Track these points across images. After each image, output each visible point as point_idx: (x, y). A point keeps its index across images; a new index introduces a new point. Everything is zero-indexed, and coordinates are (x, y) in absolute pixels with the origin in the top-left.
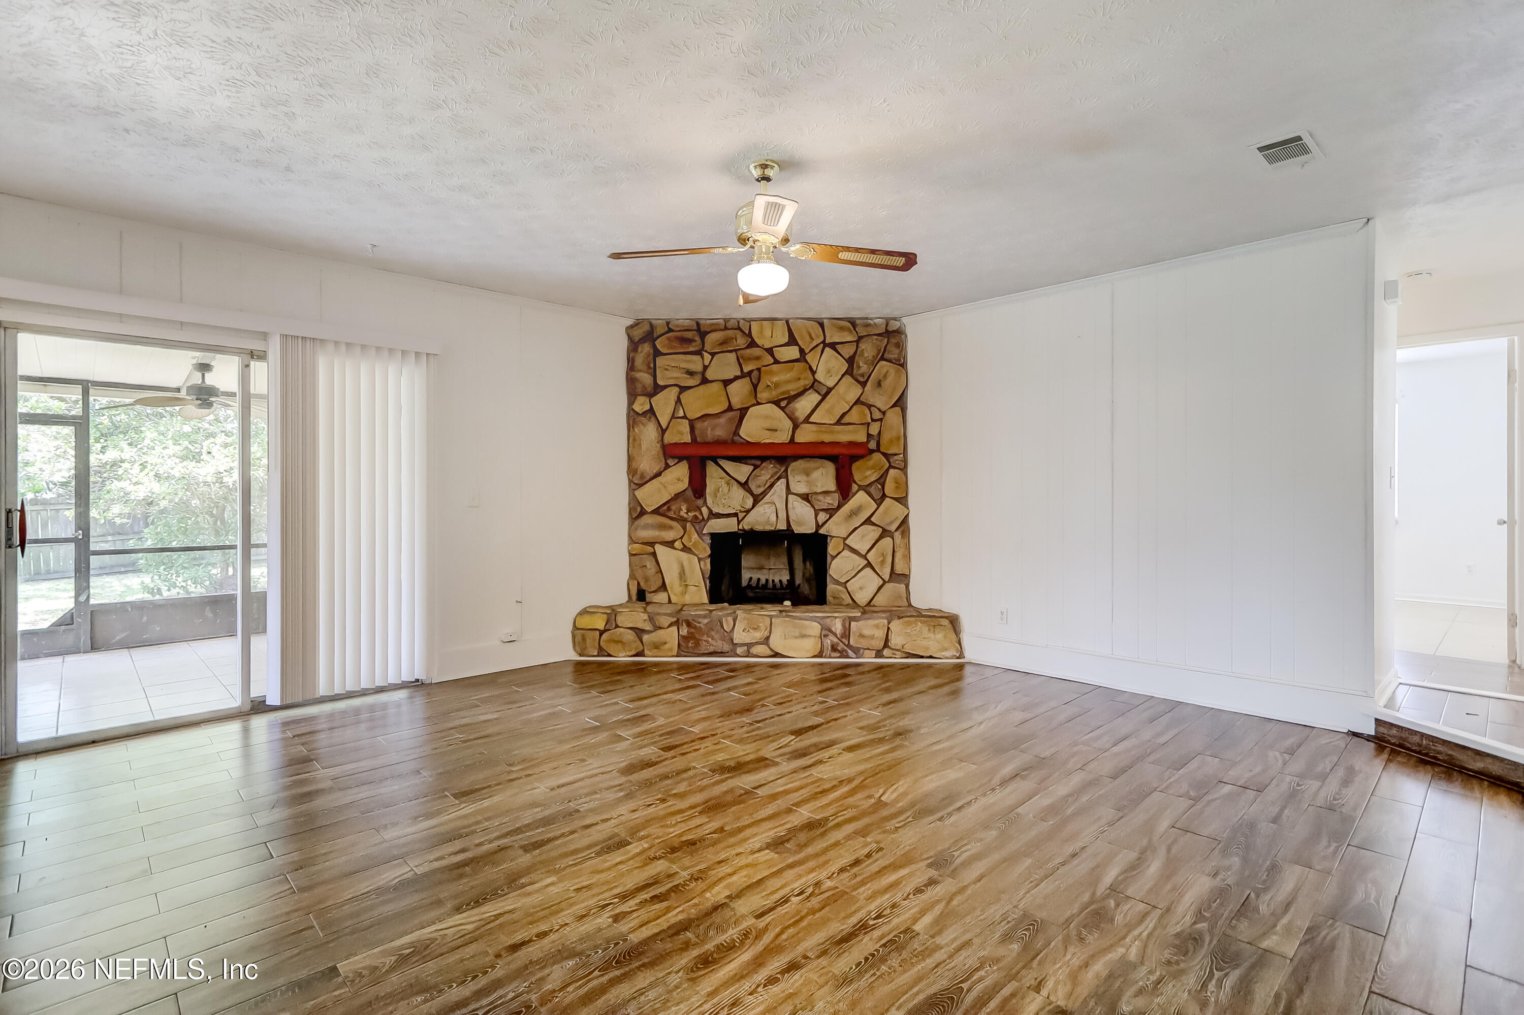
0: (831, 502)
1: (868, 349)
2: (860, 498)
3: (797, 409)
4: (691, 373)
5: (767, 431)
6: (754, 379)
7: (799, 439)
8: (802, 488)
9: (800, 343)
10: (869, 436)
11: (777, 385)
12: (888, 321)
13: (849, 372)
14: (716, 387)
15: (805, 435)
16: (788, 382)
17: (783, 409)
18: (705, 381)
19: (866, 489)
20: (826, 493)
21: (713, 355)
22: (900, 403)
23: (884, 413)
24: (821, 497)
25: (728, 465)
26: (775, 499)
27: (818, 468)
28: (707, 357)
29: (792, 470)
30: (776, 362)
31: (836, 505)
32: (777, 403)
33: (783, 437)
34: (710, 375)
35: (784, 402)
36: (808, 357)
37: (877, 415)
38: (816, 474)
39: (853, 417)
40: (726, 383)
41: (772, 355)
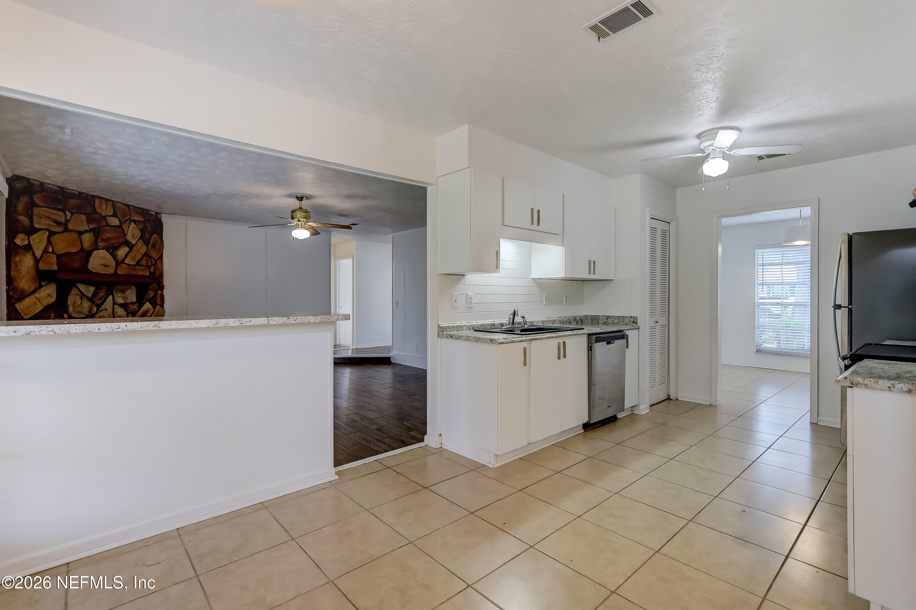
0: (135, 308)
1: (149, 227)
2: (147, 305)
3: (117, 255)
4: (58, 223)
5: (103, 267)
6: (96, 232)
7: (120, 272)
8: (121, 301)
9: (119, 216)
10: (150, 272)
11: (108, 239)
12: (157, 213)
13: (141, 238)
14: (75, 236)
15: (122, 270)
16: (114, 238)
17: (110, 253)
18: (66, 230)
19: (150, 301)
20: (133, 303)
21: (72, 214)
22: (161, 257)
23: (156, 261)
24: (130, 306)
25: (82, 287)
26: (108, 307)
27: (128, 289)
28: (69, 214)
29: (116, 291)
30: (108, 225)
31: (137, 309)
32: (107, 249)
33: (111, 271)
34: (70, 226)
35: (112, 250)
36: (123, 226)
37: (153, 262)
38: (128, 292)
39: (144, 262)
40: (80, 233)
41: (106, 221)
